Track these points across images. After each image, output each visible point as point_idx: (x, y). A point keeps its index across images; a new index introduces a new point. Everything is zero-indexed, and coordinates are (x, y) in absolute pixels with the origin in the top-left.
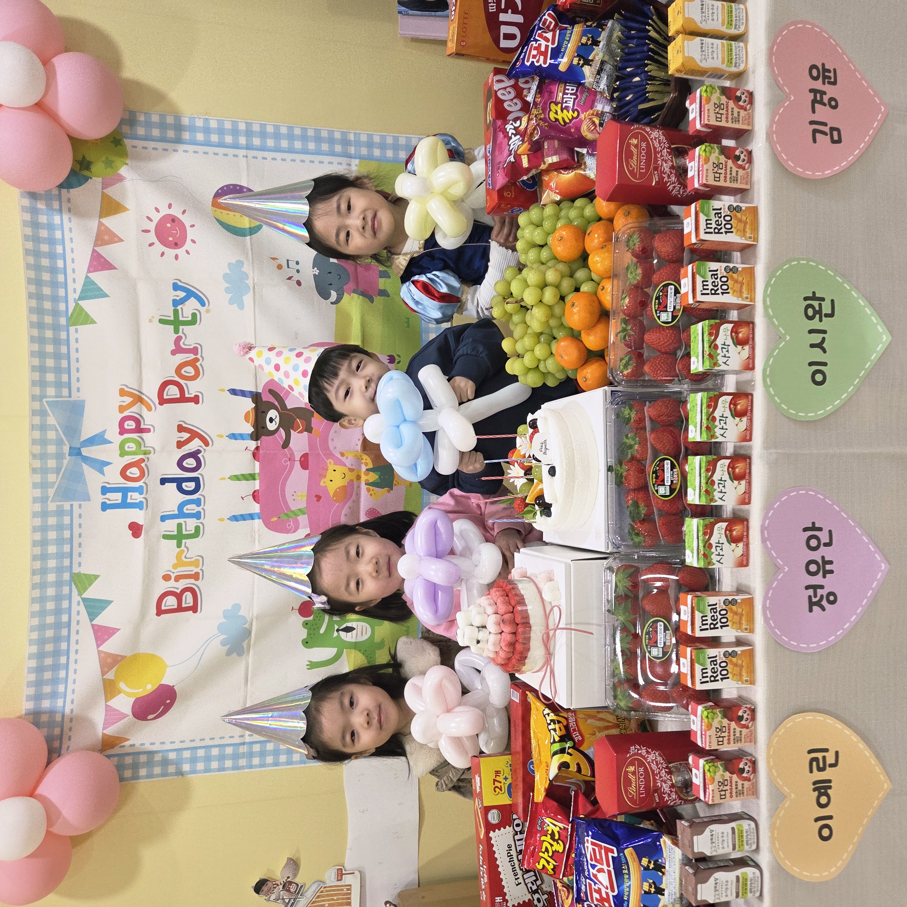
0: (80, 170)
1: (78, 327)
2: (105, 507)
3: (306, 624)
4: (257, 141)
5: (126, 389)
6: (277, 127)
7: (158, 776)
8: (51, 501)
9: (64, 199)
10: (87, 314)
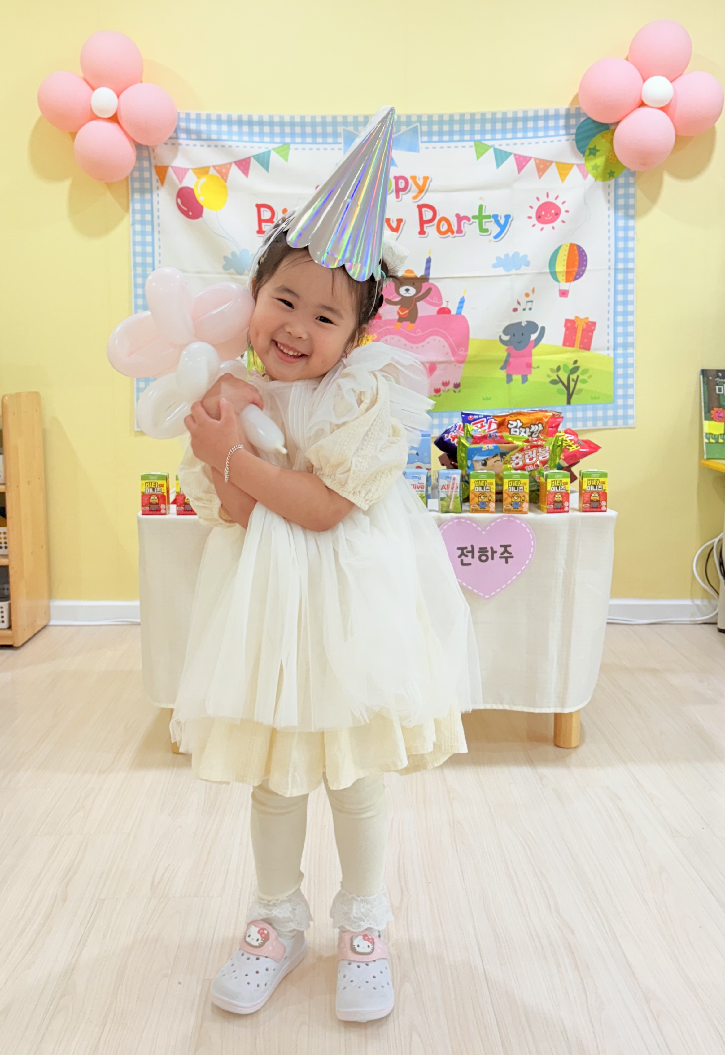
1: (474, 147)
4: (620, 276)
5: (429, 181)
6: (632, 292)
8: (344, 129)
10: (483, 153)
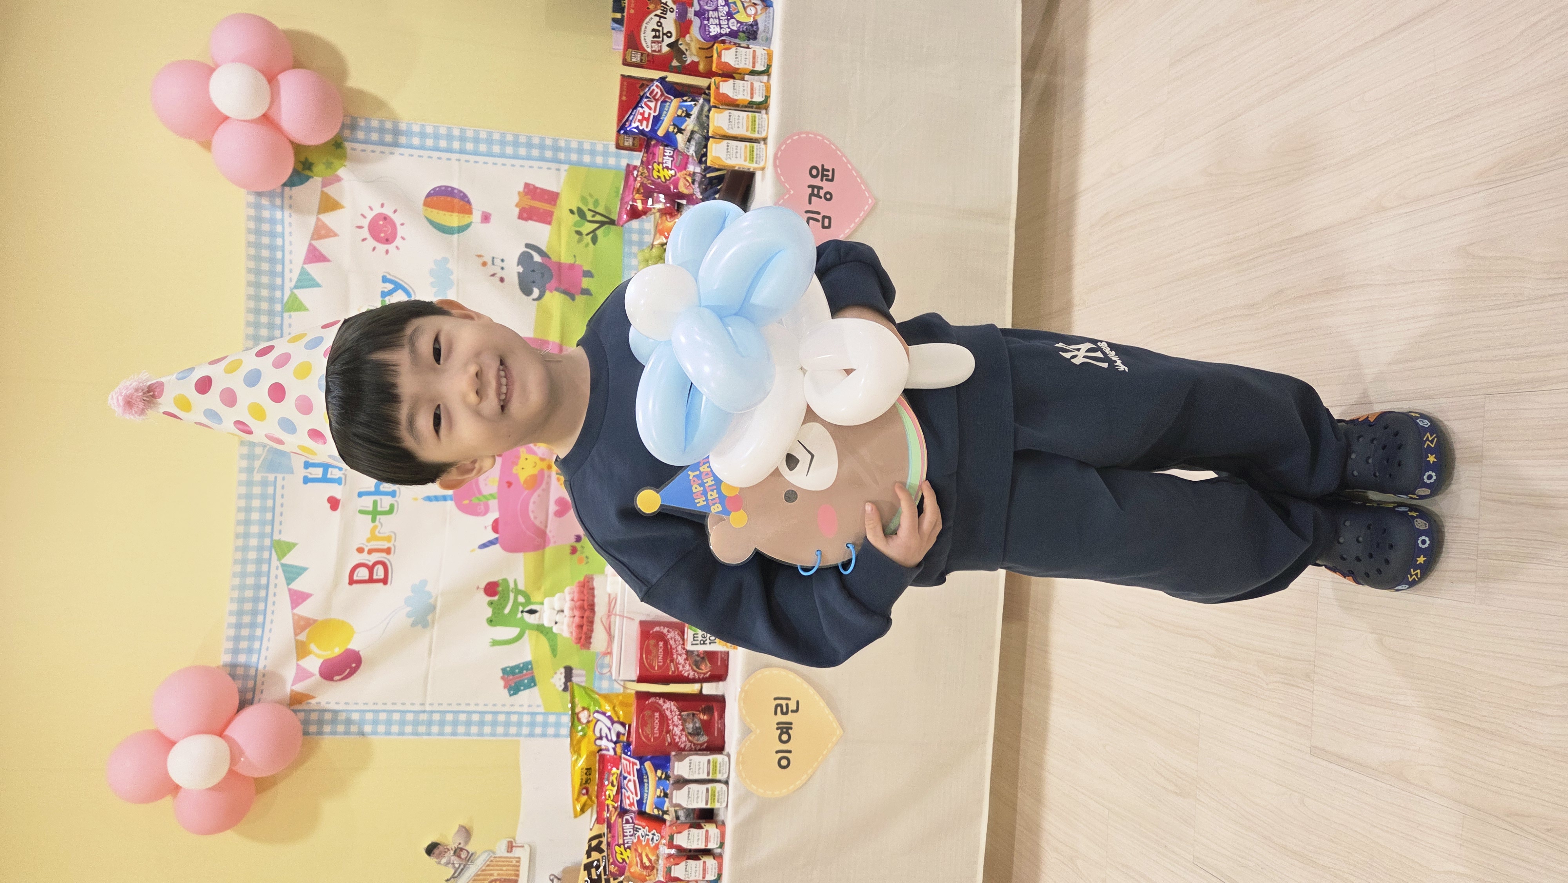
0: (304, 169)
1: (292, 313)
2: (306, 480)
3: (491, 603)
4: (470, 146)
6: (490, 134)
7: (340, 734)
8: (257, 472)
9: (286, 196)
10: (301, 303)
